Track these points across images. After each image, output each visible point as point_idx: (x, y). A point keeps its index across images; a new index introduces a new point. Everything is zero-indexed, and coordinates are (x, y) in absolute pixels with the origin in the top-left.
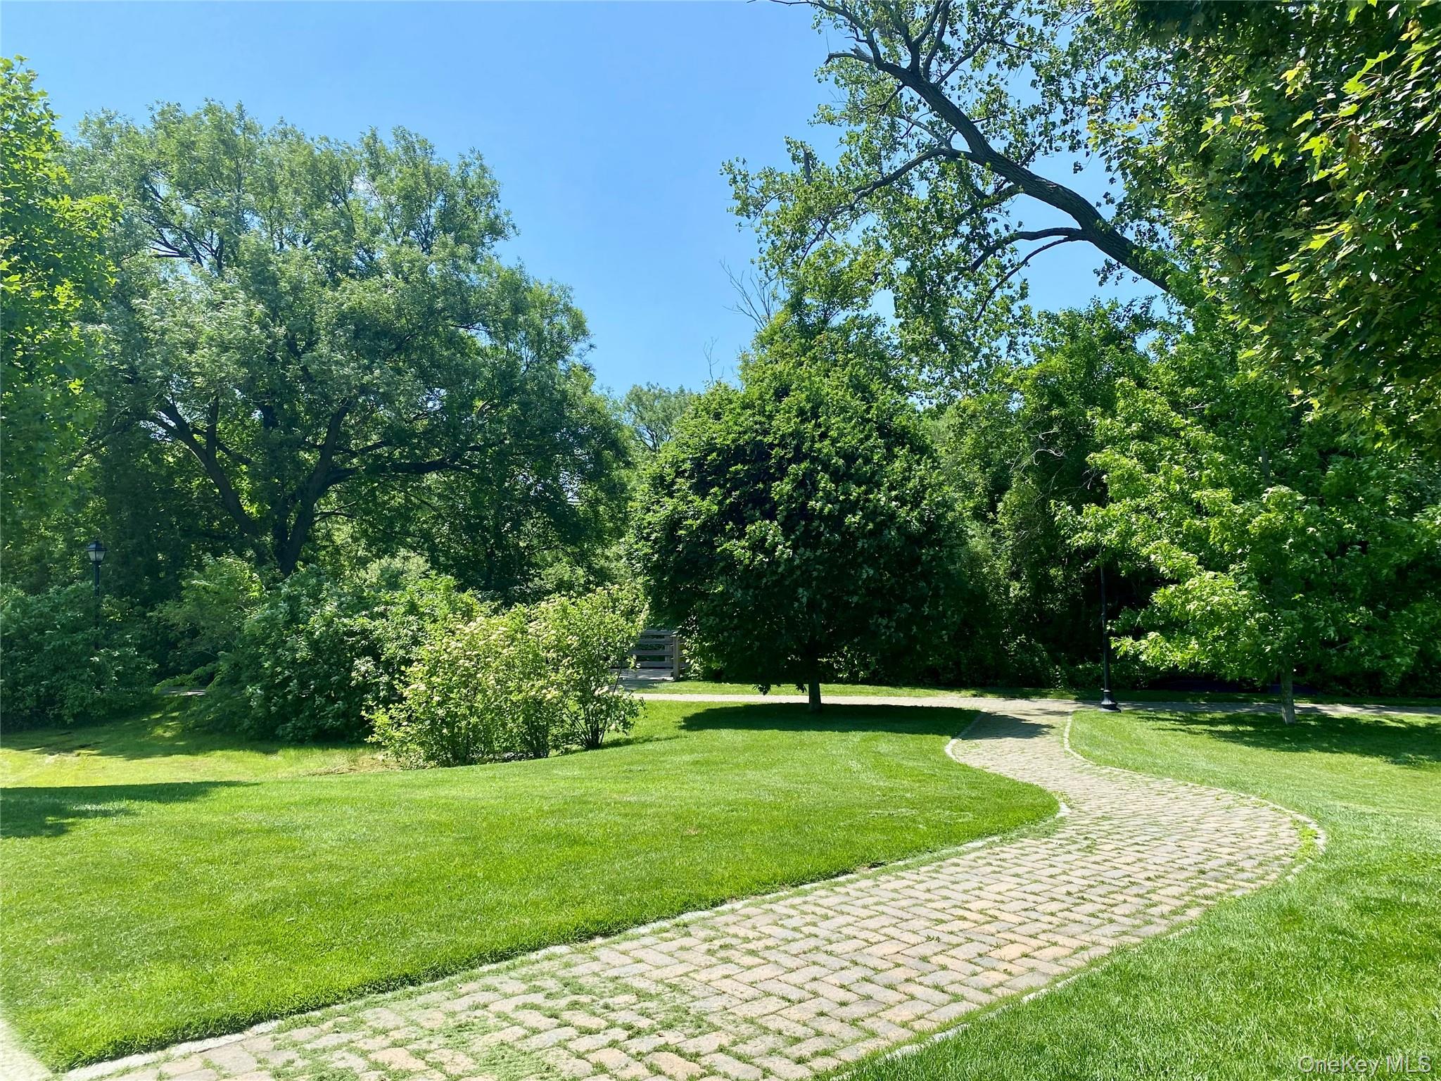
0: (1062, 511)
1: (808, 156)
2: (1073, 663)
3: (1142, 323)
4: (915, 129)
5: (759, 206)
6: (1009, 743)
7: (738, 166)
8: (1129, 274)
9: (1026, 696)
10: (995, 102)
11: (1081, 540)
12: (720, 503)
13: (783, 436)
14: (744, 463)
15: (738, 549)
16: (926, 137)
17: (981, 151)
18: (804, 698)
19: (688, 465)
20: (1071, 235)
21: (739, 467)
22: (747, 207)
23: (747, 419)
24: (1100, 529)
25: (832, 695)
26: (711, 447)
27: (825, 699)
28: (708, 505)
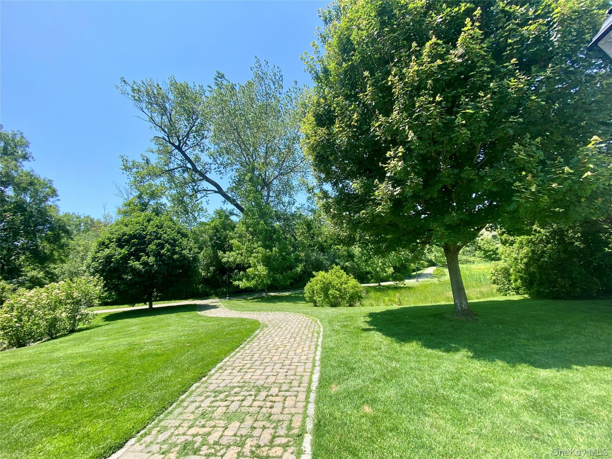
0: (220, 253)
1: (147, 160)
2: (216, 290)
3: (232, 213)
4: (176, 160)
5: (130, 169)
6: (213, 310)
7: (125, 157)
8: (230, 203)
9: (206, 299)
10: (198, 159)
11: (224, 260)
12: (128, 251)
13: (151, 233)
14: (137, 239)
15: (137, 265)
16: (179, 162)
17: (195, 170)
18: (147, 307)
19: (114, 240)
20: (216, 192)
21: (135, 240)
22: (126, 168)
23: (138, 227)
24: (229, 257)
25: (156, 305)
26: (124, 234)
27: (154, 306)
28: (124, 251)
